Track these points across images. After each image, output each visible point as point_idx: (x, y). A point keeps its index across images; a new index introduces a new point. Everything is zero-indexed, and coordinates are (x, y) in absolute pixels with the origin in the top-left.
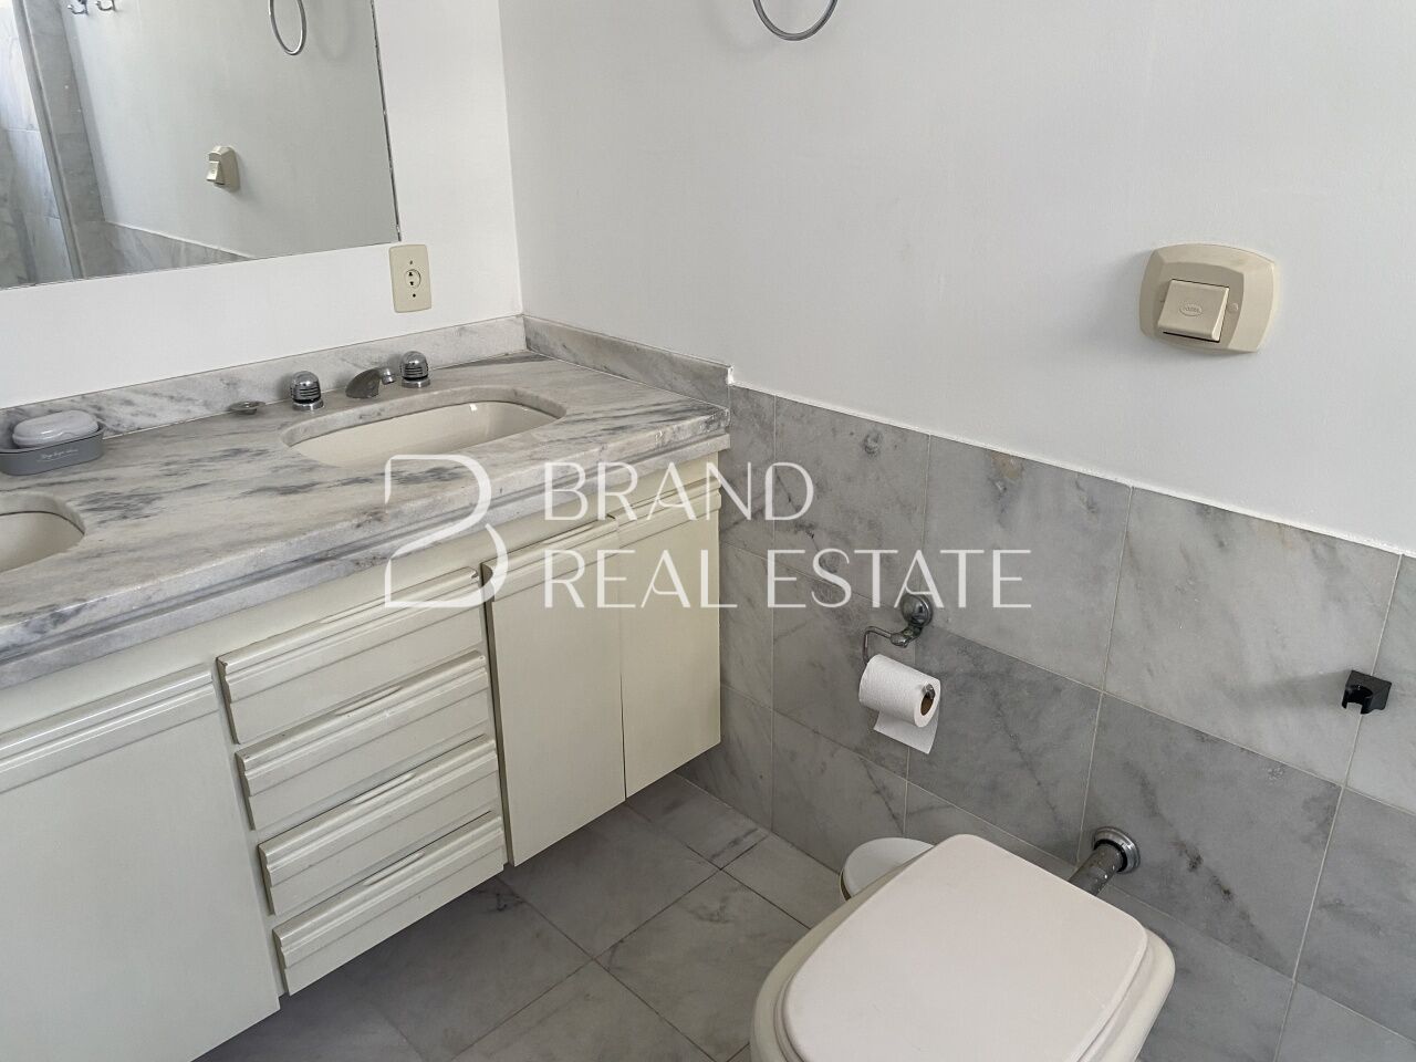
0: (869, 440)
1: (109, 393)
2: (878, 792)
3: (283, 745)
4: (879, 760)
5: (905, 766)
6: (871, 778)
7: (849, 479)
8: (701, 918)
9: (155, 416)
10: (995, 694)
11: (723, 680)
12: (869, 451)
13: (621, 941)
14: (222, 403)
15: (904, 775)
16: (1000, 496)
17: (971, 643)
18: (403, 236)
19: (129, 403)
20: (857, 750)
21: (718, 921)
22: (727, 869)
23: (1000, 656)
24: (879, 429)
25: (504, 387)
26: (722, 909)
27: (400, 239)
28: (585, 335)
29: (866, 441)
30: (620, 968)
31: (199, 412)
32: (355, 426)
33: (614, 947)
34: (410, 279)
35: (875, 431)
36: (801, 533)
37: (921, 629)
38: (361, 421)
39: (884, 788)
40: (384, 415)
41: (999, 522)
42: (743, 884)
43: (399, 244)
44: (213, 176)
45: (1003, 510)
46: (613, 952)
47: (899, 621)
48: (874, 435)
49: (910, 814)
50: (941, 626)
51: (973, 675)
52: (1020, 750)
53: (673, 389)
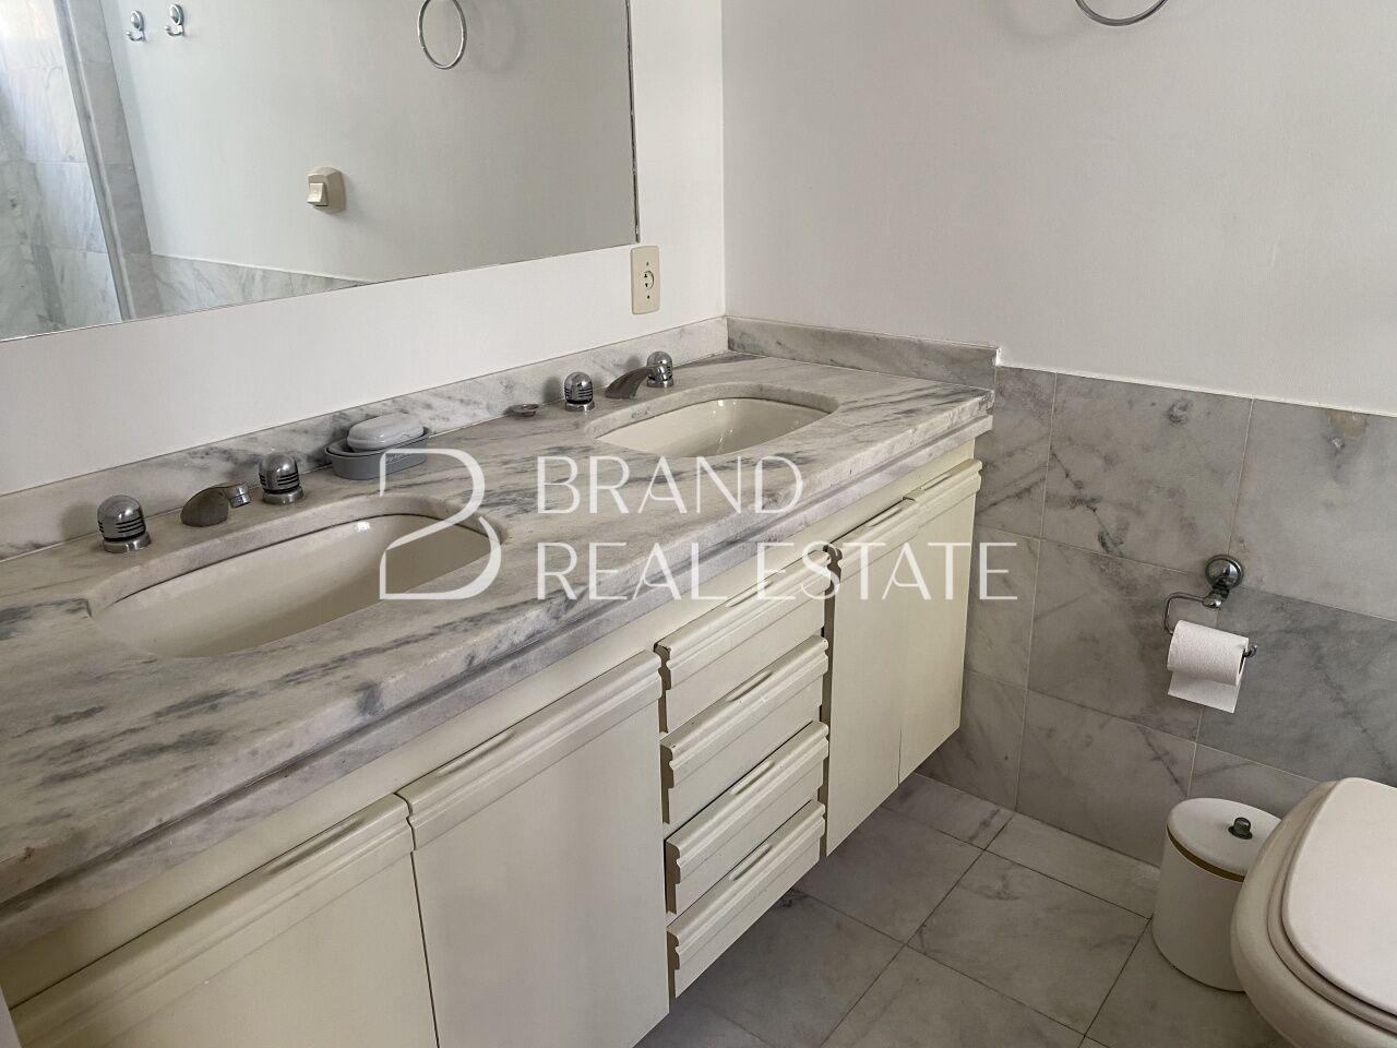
0: (1175, 409)
1: (413, 396)
2: (1158, 758)
3: (697, 733)
4: (1161, 726)
5: (1196, 729)
6: (1150, 745)
7: (1146, 449)
8: (990, 897)
9: (448, 420)
10: (1317, 648)
11: (967, 666)
12: (1174, 419)
13: (923, 925)
14: (501, 407)
15: (1193, 738)
16: (1337, 452)
17: (1290, 600)
18: (642, 237)
19: (429, 406)
20: (1134, 719)
21: (1007, 899)
22: (989, 849)
23: (1324, 609)
24: (1189, 397)
25: (747, 383)
26: (1006, 886)
27: (638, 240)
28: (806, 330)
29: (1171, 409)
30: (935, 951)
31: (483, 415)
32: (628, 425)
33: (919, 931)
34: (645, 281)
35: (1183, 399)
36: (1080, 509)
37: (1228, 591)
38: (633, 420)
39: (1167, 753)
40: (650, 414)
41: (1335, 478)
42: (1014, 863)
43: (637, 245)
44: (317, 198)
45: (1339, 467)
46: (921, 936)
47: (1199, 586)
48: (1183, 404)
49: (1196, 777)
50: (1253, 586)
51: (1288, 631)
52: (1342, 700)
53: (920, 375)
